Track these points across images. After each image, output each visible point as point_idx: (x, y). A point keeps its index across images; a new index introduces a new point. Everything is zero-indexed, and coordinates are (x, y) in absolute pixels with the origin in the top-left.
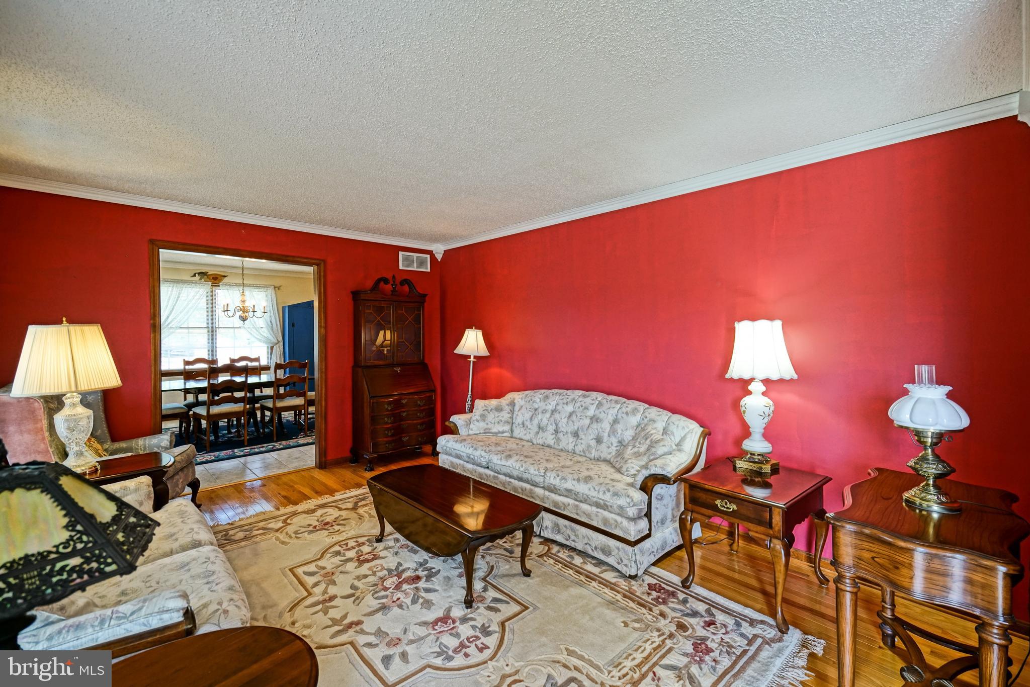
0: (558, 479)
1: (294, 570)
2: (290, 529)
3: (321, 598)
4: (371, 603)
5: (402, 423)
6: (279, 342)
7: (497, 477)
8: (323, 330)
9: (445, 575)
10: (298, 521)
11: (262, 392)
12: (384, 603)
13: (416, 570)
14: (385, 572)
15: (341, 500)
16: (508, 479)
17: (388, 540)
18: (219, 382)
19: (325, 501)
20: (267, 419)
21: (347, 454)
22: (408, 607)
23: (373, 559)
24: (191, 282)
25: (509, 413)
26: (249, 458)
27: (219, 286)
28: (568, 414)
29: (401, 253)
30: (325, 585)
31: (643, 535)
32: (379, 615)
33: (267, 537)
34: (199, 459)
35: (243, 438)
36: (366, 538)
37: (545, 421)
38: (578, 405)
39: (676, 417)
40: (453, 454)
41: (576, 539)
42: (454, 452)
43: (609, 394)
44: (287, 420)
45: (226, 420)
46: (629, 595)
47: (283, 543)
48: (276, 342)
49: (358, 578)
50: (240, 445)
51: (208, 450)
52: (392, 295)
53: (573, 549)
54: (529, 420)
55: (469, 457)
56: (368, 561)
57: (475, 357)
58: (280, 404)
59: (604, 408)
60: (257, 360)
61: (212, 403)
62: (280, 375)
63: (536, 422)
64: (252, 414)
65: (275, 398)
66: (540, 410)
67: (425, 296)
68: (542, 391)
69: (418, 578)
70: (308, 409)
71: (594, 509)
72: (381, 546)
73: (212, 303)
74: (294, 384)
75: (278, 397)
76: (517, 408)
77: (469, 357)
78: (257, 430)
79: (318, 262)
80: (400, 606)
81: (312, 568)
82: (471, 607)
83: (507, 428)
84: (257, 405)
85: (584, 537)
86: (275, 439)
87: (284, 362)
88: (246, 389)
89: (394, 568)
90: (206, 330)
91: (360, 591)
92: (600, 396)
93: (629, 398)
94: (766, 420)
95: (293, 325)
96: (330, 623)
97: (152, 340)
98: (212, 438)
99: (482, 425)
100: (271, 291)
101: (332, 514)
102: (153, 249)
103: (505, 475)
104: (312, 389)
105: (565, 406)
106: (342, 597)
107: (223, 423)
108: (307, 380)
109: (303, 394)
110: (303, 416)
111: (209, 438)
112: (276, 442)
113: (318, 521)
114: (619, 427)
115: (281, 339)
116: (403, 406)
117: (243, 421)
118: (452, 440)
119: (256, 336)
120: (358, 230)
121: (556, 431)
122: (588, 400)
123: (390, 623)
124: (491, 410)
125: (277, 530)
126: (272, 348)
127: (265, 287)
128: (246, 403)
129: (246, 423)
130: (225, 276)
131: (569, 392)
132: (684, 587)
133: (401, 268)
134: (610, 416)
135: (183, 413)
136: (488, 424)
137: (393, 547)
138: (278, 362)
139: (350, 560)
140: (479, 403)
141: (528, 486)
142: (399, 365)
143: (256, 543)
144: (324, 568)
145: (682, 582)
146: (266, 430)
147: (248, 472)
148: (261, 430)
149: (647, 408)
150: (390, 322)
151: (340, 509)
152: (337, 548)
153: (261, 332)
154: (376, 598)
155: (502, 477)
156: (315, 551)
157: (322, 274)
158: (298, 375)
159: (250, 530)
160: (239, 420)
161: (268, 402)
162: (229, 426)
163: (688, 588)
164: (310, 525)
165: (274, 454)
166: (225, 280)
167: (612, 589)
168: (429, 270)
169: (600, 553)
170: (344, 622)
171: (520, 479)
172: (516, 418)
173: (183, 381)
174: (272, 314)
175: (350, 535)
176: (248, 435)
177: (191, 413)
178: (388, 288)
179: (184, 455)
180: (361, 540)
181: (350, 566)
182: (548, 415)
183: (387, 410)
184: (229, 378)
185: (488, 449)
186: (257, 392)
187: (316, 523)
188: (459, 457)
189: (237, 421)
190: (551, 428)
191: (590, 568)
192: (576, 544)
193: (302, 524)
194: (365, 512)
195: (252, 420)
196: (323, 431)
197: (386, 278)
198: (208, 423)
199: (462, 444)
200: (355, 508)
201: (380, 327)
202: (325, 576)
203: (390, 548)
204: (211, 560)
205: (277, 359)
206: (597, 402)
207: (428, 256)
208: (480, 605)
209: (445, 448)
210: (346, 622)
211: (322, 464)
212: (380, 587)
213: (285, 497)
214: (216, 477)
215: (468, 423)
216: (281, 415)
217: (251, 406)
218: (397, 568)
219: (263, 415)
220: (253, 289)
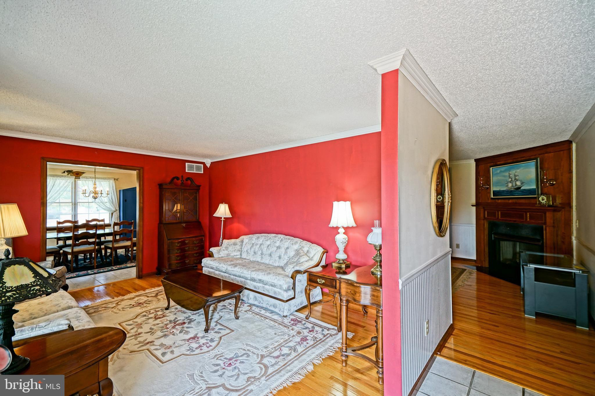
0: (256, 275)
1: (121, 324)
2: (120, 307)
3: (134, 334)
4: (159, 334)
5: (185, 253)
6: (116, 210)
7: (230, 276)
8: (141, 205)
9: (198, 321)
10: (123, 304)
11: (105, 239)
12: (166, 334)
13: (184, 320)
14: (169, 322)
15: (148, 293)
16: (235, 277)
17: (172, 309)
18: (79, 233)
19: (140, 294)
20: (108, 254)
21: (154, 270)
22: (177, 334)
23: (163, 317)
24: (62, 176)
25: (240, 246)
26: (97, 275)
27: (79, 178)
28: (267, 246)
29: (187, 164)
30: (137, 329)
31: (291, 298)
32: (162, 339)
33: (106, 311)
34: (67, 276)
35: (93, 265)
36: (161, 309)
37: (257, 250)
38: (272, 241)
39: (314, 245)
40: (210, 267)
41: (263, 303)
42: (210, 266)
43: (286, 235)
44: (121, 254)
45: (83, 255)
46: (282, 324)
47: (116, 313)
48: (115, 210)
49: (154, 325)
50: (92, 268)
51: (72, 272)
52: (181, 186)
53: (262, 308)
54: (249, 249)
55: (217, 268)
56: (160, 318)
57: (224, 218)
58: (116, 245)
59: (283, 242)
60: (103, 220)
61: (75, 245)
62: (117, 229)
63: (253, 250)
64: (99, 251)
65: (113, 242)
66: (255, 244)
67: (200, 186)
68: (257, 235)
69: (184, 323)
70: (133, 248)
71: (271, 287)
72: (168, 311)
73: (75, 188)
74: (126, 234)
75: (115, 241)
76: (244, 243)
77: (221, 218)
78: (102, 260)
79: (139, 168)
80: (174, 335)
81: (131, 322)
82: (207, 332)
83: (239, 253)
84: (103, 247)
85: (266, 301)
86: (113, 264)
87: (120, 221)
88: (96, 237)
89: (173, 320)
90: (71, 204)
91: (154, 330)
92: (282, 236)
93: (295, 237)
94: (344, 245)
95: (126, 201)
96: (138, 343)
97: (42, 211)
98: (74, 265)
99: (226, 252)
100: (112, 182)
101: (144, 299)
102: (43, 162)
103: (234, 275)
104: (135, 237)
105: (266, 241)
106: (145, 333)
107: (81, 256)
108: (133, 231)
109: (131, 239)
110: (130, 252)
111: (72, 265)
112: (113, 266)
113: (135, 302)
114: (288, 251)
115: (118, 209)
116: (186, 244)
117: (93, 256)
118: (209, 260)
119: (102, 207)
120: (163, 152)
121: (262, 254)
122: (277, 239)
123: (167, 341)
124: (231, 244)
125: (113, 308)
126: (112, 214)
127: (109, 179)
128: (96, 245)
129: (95, 256)
130: (83, 173)
131: (269, 235)
132: (306, 319)
133: (187, 171)
134: (285, 245)
135: (57, 251)
136: (229, 252)
137: (174, 311)
138: (116, 222)
139: (151, 318)
140: (226, 242)
141: (243, 280)
142: (184, 223)
143: (101, 314)
144: (137, 322)
145: (306, 317)
146: (108, 260)
147: (96, 282)
148: (105, 260)
149: (302, 241)
150: (180, 200)
151: (148, 297)
152: (145, 314)
153: (106, 205)
154: (162, 332)
155: (232, 276)
156: (132, 315)
157: (141, 175)
158: (128, 229)
159: (98, 308)
160: (91, 255)
161: (109, 244)
162: (85, 259)
163: (308, 319)
164: (131, 305)
165: (112, 272)
166: (84, 175)
167: (275, 322)
168: (202, 172)
169: (273, 307)
170: (145, 342)
171: (240, 277)
172: (244, 249)
173: (56, 233)
174: (113, 194)
175: (152, 308)
176: (97, 263)
177: (61, 251)
178: (179, 182)
179: (60, 271)
180: (157, 310)
181: (151, 321)
182: (258, 246)
183: (177, 246)
184: (85, 231)
185: (226, 263)
186: (103, 239)
187: (135, 304)
188: (212, 268)
189: (89, 255)
190: (260, 252)
191: (268, 314)
192: (263, 305)
193: (126, 305)
194: (162, 297)
195: (99, 255)
196: (141, 258)
197: (178, 177)
198: (72, 257)
199: (214, 262)
200: (157, 295)
201: (175, 203)
202: (137, 325)
203: (172, 312)
204: (79, 312)
205: (115, 220)
206: (281, 239)
207: (202, 165)
208: (212, 331)
209: (205, 264)
210: (146, 342)
211: (140, 276)
212: (165, 328)
213: (118, 293)
214: (77, 285)
215: (219, 252)
216: (117, 252)
217: (99, 247)
218: (175, 320)
219: (106, 252)
220: (100, 180)
